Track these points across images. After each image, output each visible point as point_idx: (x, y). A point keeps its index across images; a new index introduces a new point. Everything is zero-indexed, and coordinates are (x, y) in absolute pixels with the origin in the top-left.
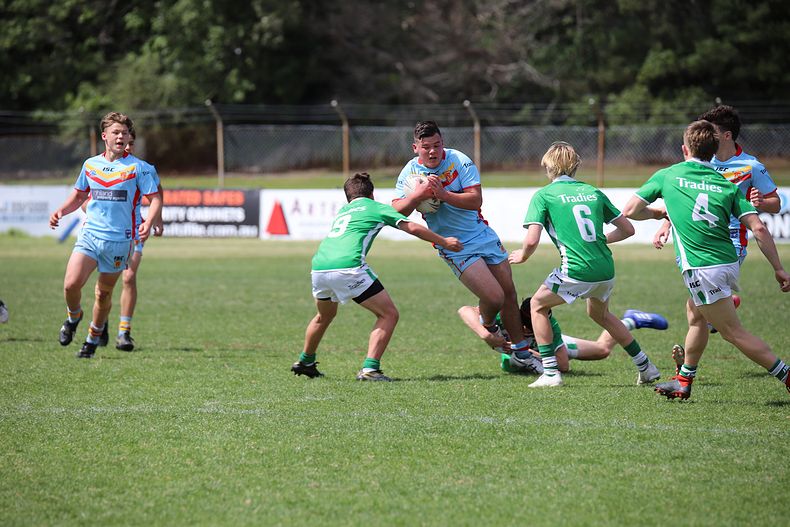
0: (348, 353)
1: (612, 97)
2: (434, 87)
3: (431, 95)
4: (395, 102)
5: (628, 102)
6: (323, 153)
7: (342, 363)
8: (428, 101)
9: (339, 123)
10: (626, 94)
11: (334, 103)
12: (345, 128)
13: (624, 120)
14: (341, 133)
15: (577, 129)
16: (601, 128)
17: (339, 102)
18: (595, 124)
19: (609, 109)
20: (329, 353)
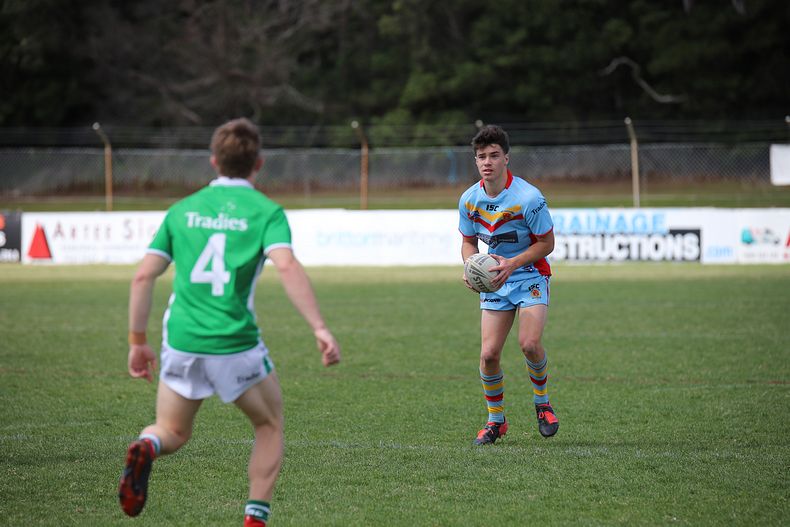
0: (113, 377)
1: (375, 120)
2: (196, 110)
3: (193, 117)
4: (158, 124)
5: (392, 124)
6: (85, 176)
7: (107, 388)
8: (192, 124)
9: (101, 146)
10: (389, 117)
11: (96, 126)
12: (108, 151)
13: (387, 143)
14: (104, 156)
15: (340, 152)
16: (365, 151)
17: (101, 124)
18: (358, 147)
19: (373, 132)
20: (93, 377)
